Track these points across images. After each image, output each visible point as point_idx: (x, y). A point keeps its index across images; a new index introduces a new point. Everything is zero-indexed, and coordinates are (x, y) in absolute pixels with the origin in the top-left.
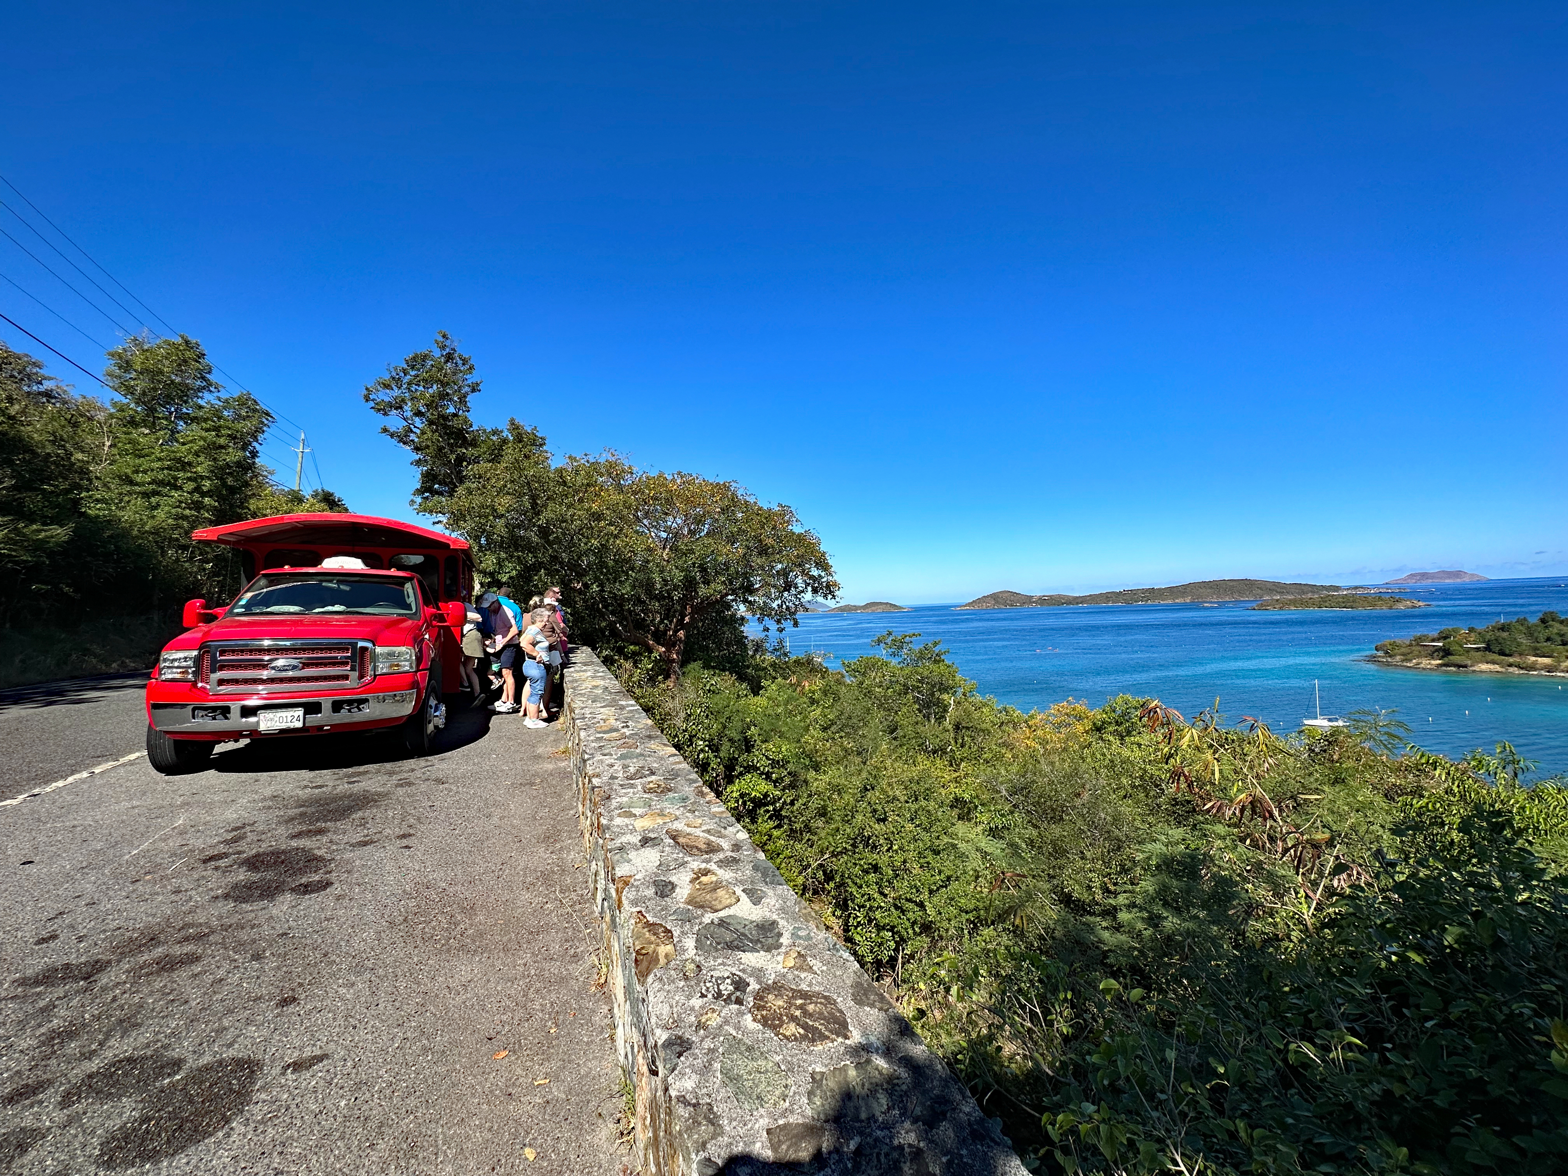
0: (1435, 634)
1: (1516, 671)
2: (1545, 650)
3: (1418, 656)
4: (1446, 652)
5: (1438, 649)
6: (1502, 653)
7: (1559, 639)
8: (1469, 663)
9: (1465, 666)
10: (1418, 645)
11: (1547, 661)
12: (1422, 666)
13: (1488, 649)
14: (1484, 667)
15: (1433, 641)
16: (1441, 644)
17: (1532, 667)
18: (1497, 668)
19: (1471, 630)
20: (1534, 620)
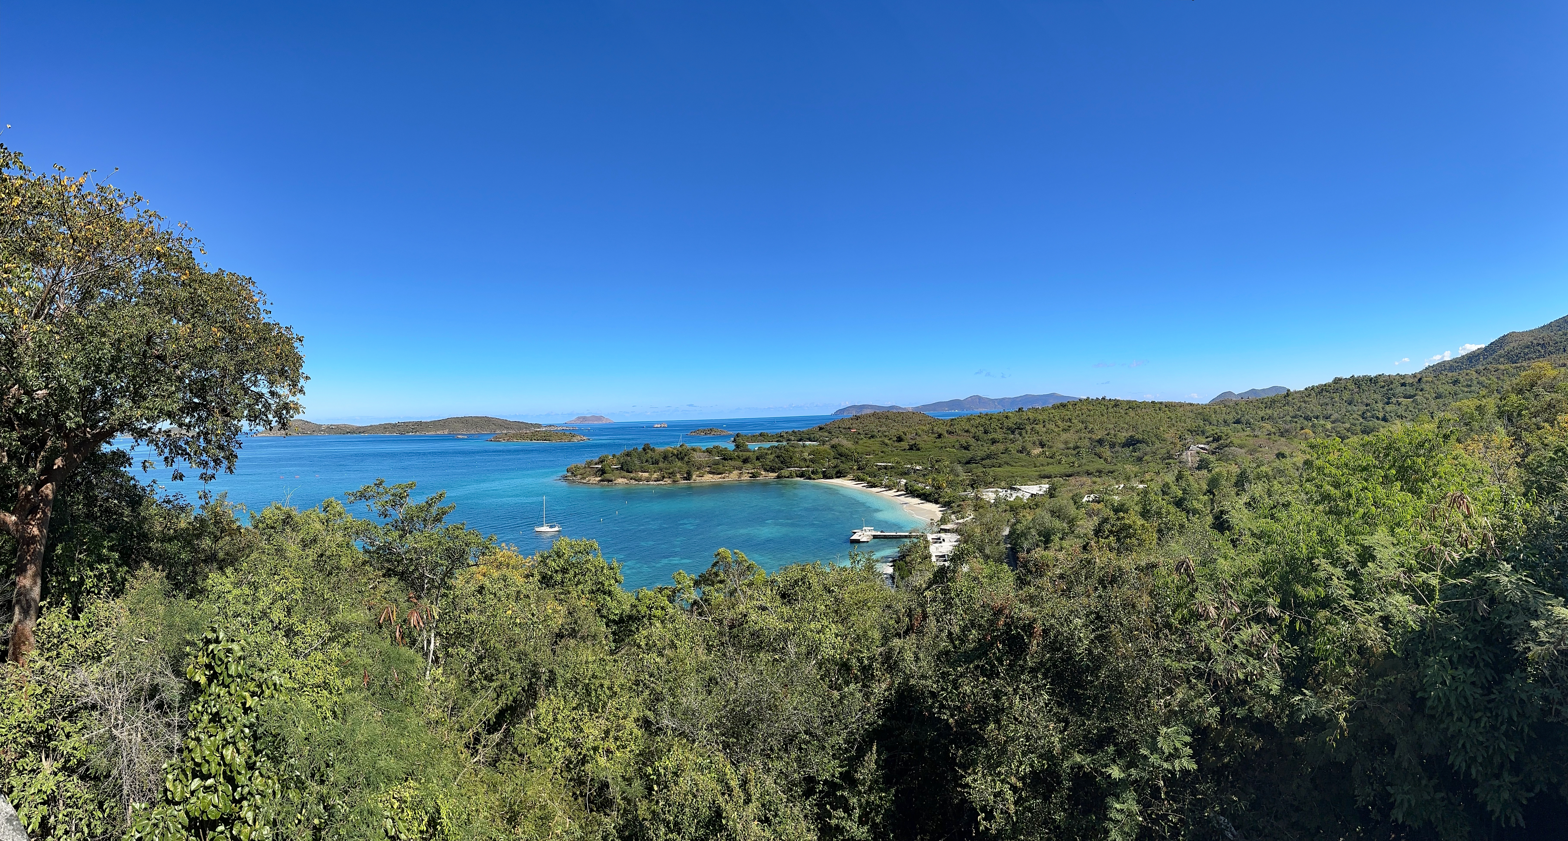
0: (597, 460)
1: (633, 481)
2: (646, 468)
3: (589, 475)
4: (603, 472)
5: (599, 470)
6: (628, 471)
7: (651, 460)
8: (613, 478)
9: (611, 481)
10: (589, 467)
11: (646, 475)
12: (591, 482)
13: (622, 468)
14: (620, 480)
15: (596, 464)
16: (600, 466)
17: (640, 480)
18: (625, 480)
19: (614, 456)
20: (640, 449)
